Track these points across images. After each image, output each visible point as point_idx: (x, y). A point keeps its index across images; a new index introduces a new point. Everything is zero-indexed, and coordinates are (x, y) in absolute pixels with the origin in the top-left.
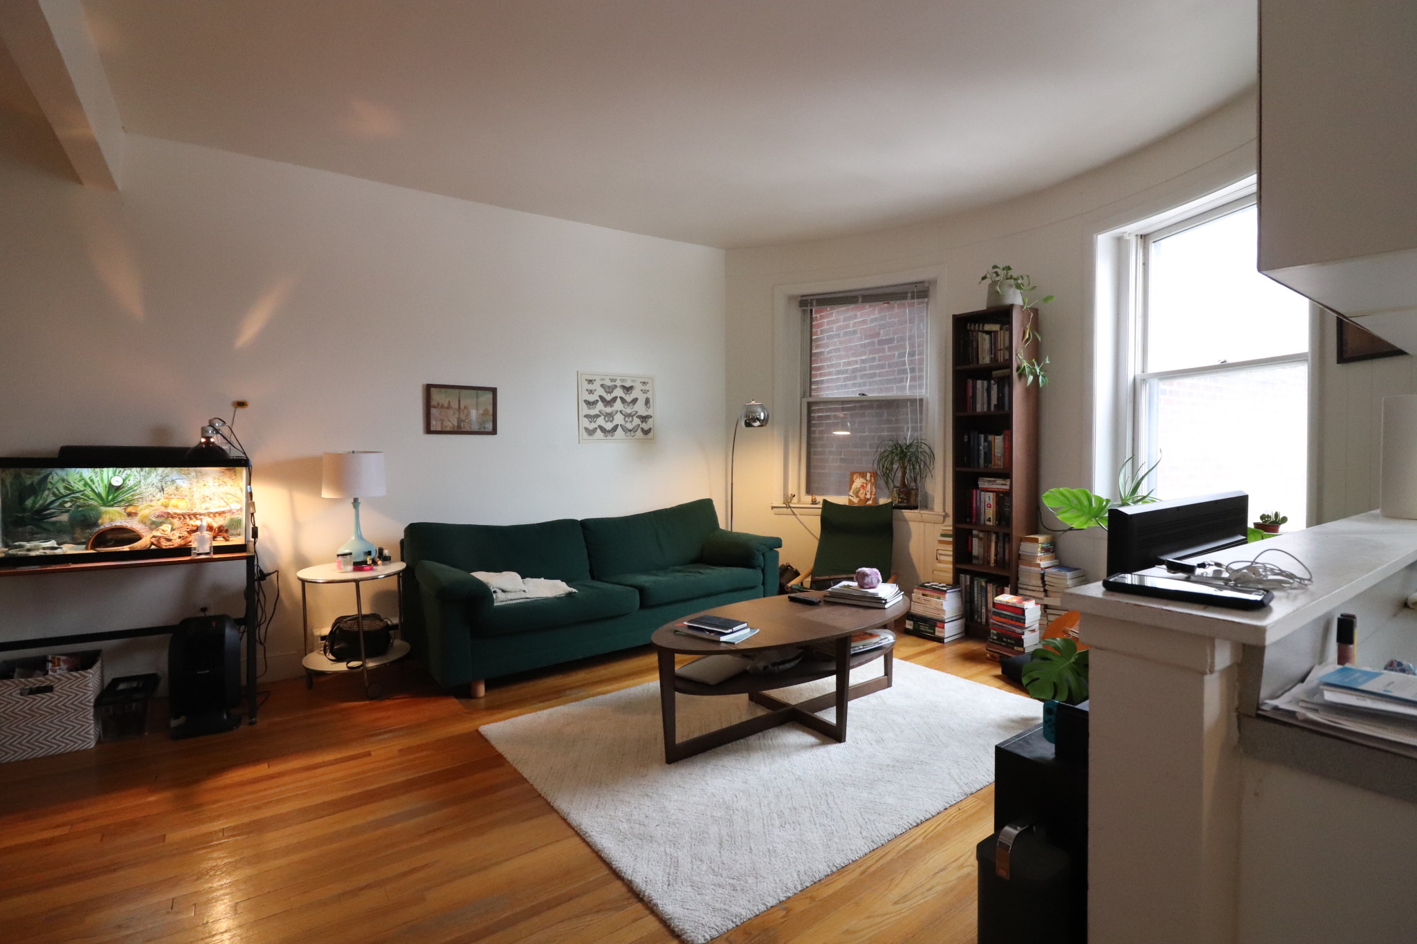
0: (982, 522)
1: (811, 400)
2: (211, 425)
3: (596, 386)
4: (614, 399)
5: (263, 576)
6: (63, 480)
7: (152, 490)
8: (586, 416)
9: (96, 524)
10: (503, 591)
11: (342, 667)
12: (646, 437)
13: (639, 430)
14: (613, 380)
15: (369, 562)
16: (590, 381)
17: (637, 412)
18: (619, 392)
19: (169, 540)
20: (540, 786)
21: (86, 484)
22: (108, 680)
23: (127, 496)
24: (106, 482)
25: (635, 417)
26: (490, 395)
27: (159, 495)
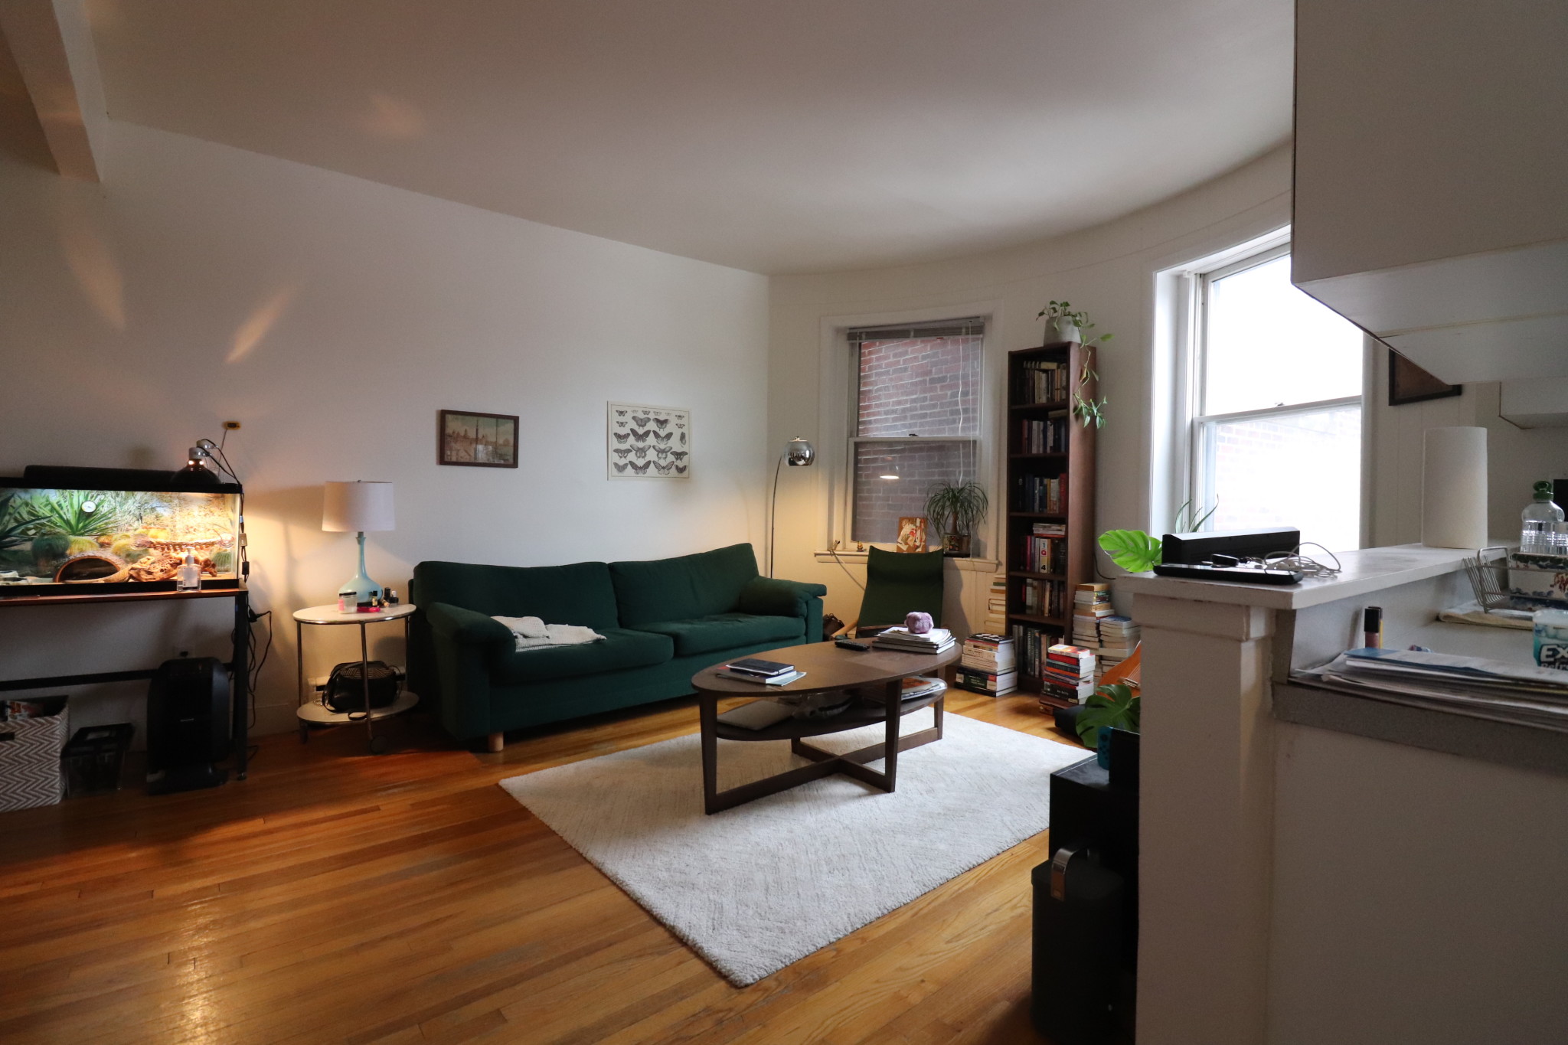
0: (1036, 570)
1: (858, 440)
2: (200, 446)
3: (628, 418)
4: (647, 433)
5: (254, 617)
6: (27, 504)
7: (128, 517)
8: (616, 451)
9: (63, 555)
10: (525, 637)
11: (343, 718)
12: (680, 475)
13: (674, 467)
14: (645, 413)
15: (375, 603)
16: (621, 413)
17: (671, 448)
18: (652, 426)
19: (150, 573)
20: (569, 837)
21: (53, 509)
22: (75, 730)
23: (101, 524)
24: (76, 507)
25: (669, 454)
26: (510, 425)
27: (136, 524)
